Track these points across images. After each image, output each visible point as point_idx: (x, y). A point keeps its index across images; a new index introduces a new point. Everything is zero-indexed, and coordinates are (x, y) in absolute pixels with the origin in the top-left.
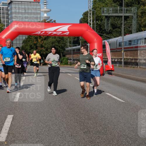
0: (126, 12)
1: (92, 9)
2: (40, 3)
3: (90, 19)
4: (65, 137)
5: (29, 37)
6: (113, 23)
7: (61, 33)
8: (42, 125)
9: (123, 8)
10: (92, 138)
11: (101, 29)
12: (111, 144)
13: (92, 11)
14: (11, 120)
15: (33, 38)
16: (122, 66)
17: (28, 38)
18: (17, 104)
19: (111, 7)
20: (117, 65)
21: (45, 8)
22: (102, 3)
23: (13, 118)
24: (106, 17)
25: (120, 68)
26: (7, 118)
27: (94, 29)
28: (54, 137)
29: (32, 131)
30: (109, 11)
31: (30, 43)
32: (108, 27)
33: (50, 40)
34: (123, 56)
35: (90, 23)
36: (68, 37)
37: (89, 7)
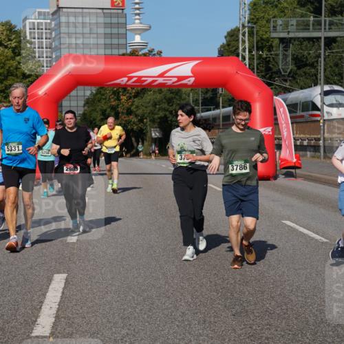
0: (329, 29)
1: (249, 22)
2: (125, 11)
3: (244, 45)
4: (190, 325)
5: (100, 92)
6: (297, 56)
7: (175, 79)
8: (133, 297)
9: (323, 18)
10: (254, 328)
11: (268, 69)
12: (300, 341)
13: (249, 27)
14: (62, 285)
16: (319, 157)
17: (97, 94)
18: (74, 249)
19: (293, 17)
20: (308, 153)
21: (137, 21)
22: (272, 7)
23: (67, 281)
24: (282, 40)
25: (316, 160)
26: (53, 282)
27: (254, 69)
28: (164, 326)
29: (111, 312)
30: (287, 27)
31: (103, 105)
32: (285, 64)
33: (149, 98)
34: (322, 132)
35: (242, 55)
36: (192, 90)
37: (240, 19)
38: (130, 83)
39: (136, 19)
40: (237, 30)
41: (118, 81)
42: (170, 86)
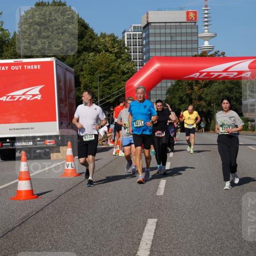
2: (197, 24)
5: (179, 83)
8: (208, 238)
14: (154, 227)
15: (184, 84)
17: (176, 85)
18: (161, 200)
21: (206, 31)
23: (158, 224)
26: (147, 225)
29: (192, 249)
31: (180, 94)
33: (215, 87)
38: (201, 77)
39: (205, 29)
41: (192, 76)
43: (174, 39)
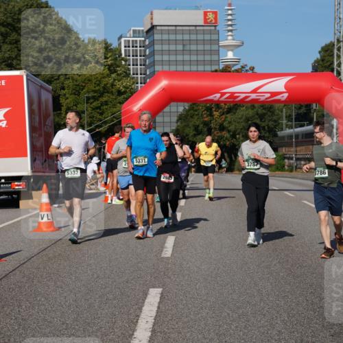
2: (217, 28)
5: (193, 108)
8: (228, 314)
14: (158, 300)
15: (201, 108)
17: (189, 110)
18: (168, 263)
21: (230, 38)
23: (162, 296)
29: (207, 328)
31: (196, 121)
33: (241, 113)
35: (337, 70)
36: (285, 105)
37: (335, 34)
38: (222, 99)
39: (228, 36)
40: (332, 45)
41: (211, 97)
42: (263, 102)
43: (187, 48)
